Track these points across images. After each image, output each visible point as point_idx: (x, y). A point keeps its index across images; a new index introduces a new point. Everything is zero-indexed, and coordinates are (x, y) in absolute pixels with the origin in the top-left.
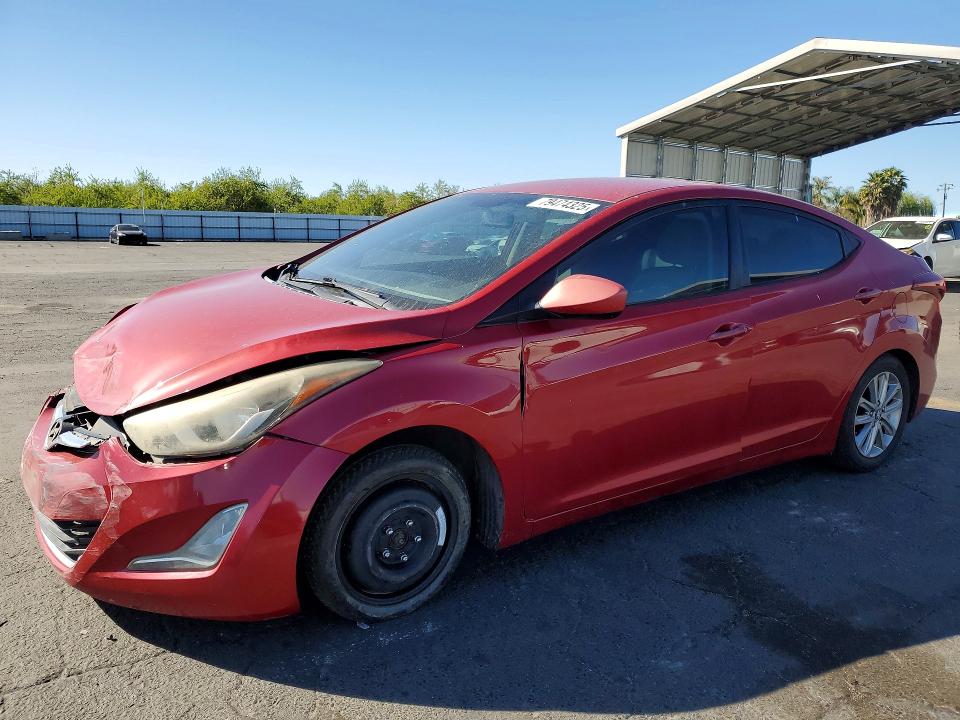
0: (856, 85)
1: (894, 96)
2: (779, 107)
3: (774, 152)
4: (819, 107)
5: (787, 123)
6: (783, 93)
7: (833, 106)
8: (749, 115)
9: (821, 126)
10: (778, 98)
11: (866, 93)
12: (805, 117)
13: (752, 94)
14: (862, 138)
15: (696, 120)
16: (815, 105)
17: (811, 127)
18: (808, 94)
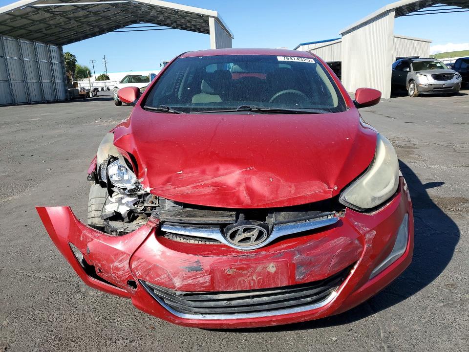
0: (88, 10)
1: (103, 17)
2: (51, 17)
3: (43, 42)
4: (70, 19)
5: (53, 27)
6: (54, 10)
7: (77, 19)
8: (34, 21)
9: (69, 29)
10: (51, 13)
11: (92, 14)
12: (63, 24)
13: (38, 9)
14: (86, 37)
15: (3, 22)
16: (67, 18)
17: (65, 29)
18: (65, 12)
